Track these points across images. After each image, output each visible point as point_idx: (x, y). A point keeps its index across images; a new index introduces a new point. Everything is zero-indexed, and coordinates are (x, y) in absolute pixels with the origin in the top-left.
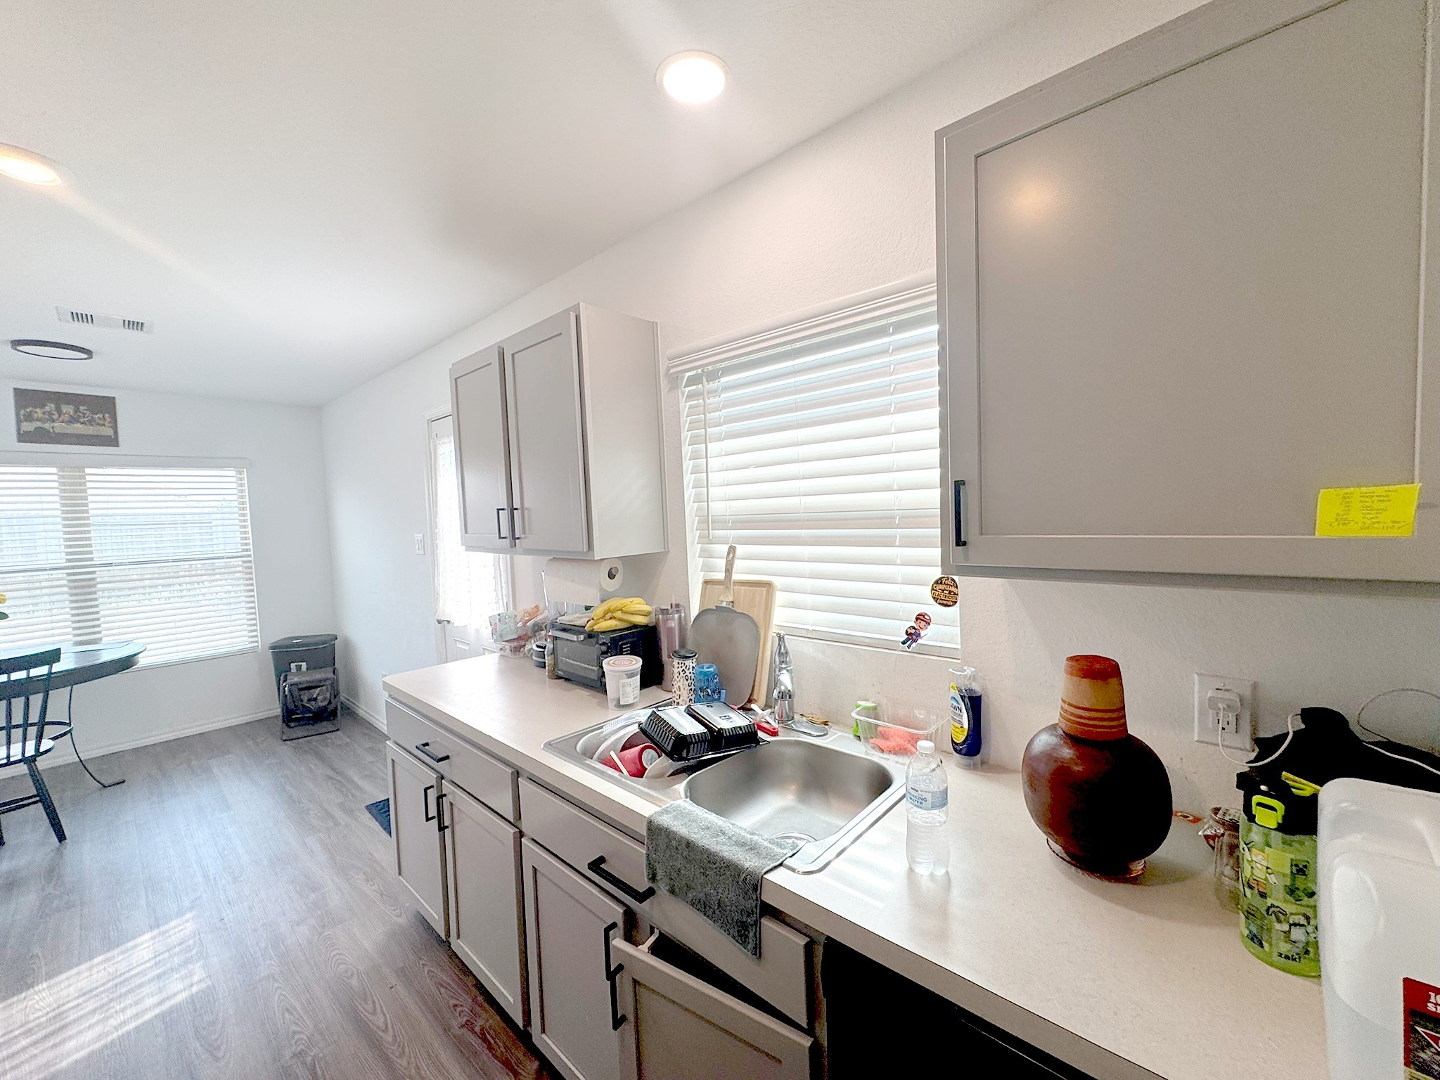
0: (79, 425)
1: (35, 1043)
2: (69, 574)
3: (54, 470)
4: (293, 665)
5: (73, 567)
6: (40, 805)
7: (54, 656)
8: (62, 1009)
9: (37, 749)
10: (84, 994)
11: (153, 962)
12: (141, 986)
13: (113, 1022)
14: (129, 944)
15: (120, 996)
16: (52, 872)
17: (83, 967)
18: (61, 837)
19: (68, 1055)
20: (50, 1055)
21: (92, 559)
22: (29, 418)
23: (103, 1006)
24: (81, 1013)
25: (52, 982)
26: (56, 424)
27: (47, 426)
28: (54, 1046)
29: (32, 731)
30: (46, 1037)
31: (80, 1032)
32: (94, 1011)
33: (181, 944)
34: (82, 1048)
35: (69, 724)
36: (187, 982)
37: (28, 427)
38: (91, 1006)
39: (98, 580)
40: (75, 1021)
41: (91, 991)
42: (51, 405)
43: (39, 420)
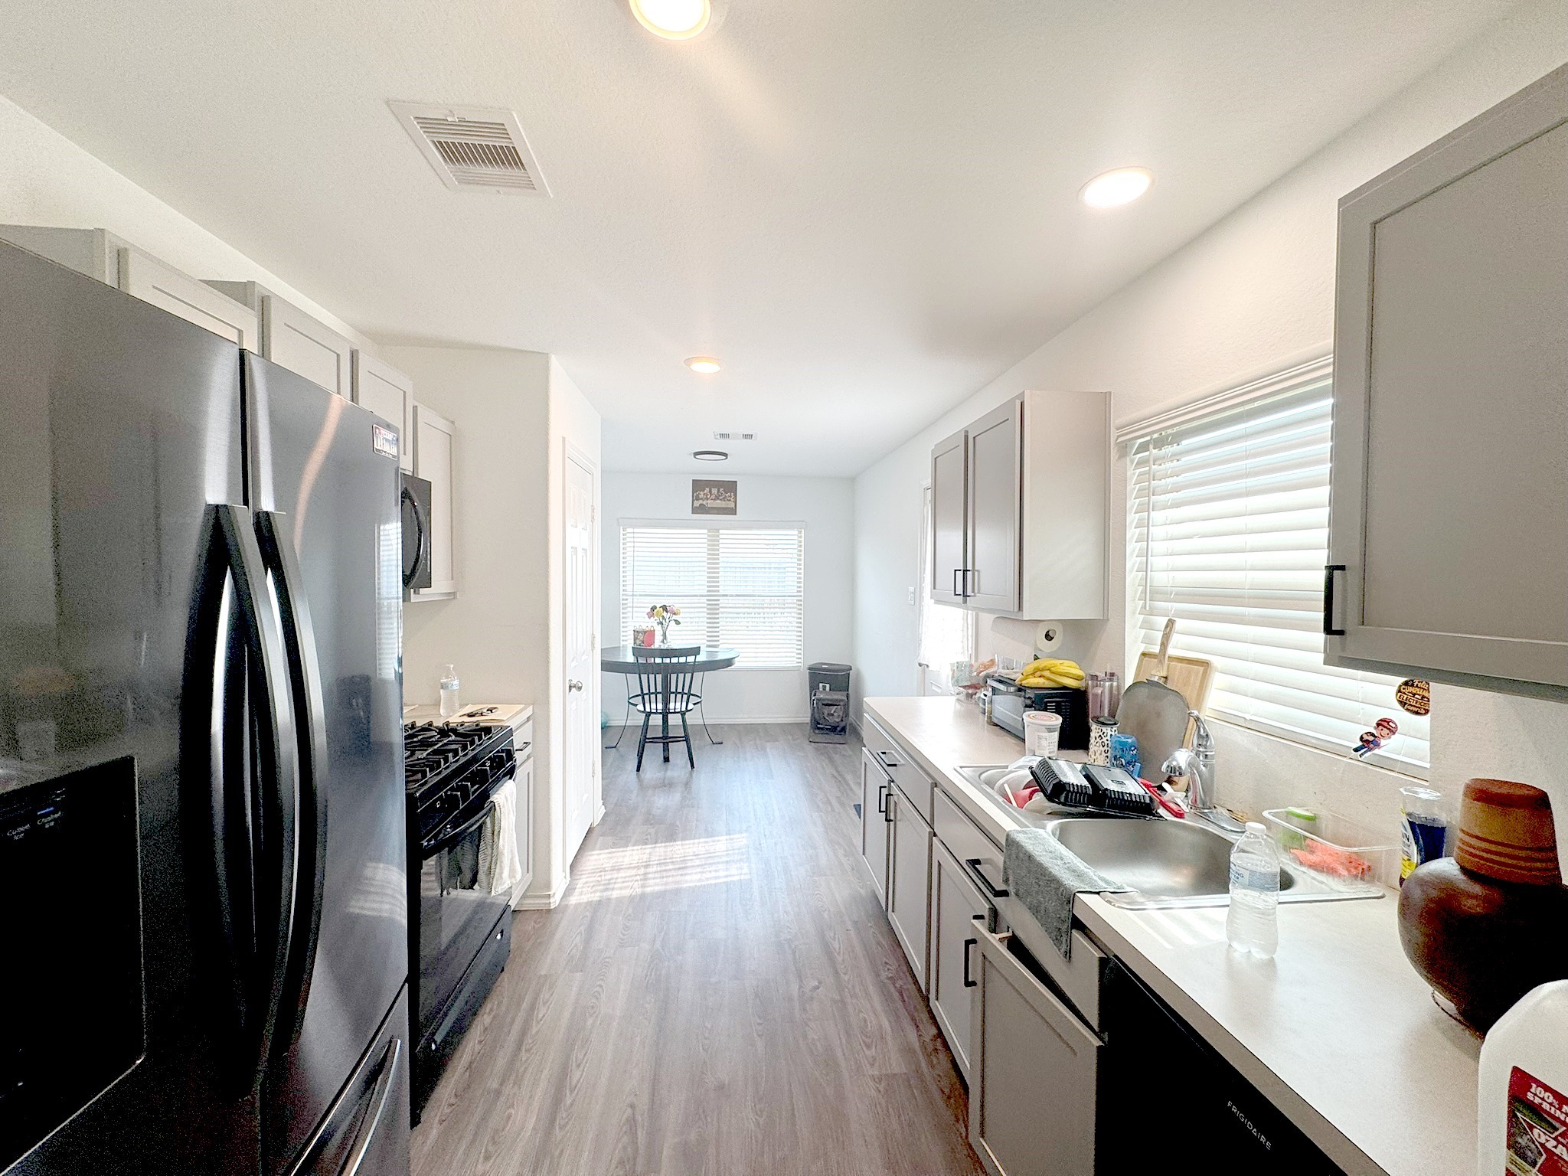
0: (719, 501)
1: (675, 869)
2: (707, 600)
3: (706, 531)
4: (821, 685)
5: (710, 596)
6: (685, 742)
7: (696, 651)
8: (686, 858)
9: (686, 708)
10: (695, 855)
11: (725, 853)
12: (719, 863)
13: (708, 875)
14: (716, 838)
15: (710, 864)
16: (687, 784)
17: (696, 841)
18: (692, 766)
19: (687, 882)
20: (679, 878)
21: (718, 591)
22: (698, 499)
23: (702, 865)
24: (693, 864)
25: (684, 842)
26: (709, 501)
27: (704, 503)
28: (682, 875)
29: (685, 697)
30: (679, 869)
31: (690, 874)
32: (698, 866)
33: (739, 849)
34: (691, 881)
35: (701, 698)
36: (740, 872)
37: (697, 504)
38: (697, 862)
39: (721, 605)
40: (690, 867)
41: (698, 855)
42: (708, 489)
43: (702, 499)
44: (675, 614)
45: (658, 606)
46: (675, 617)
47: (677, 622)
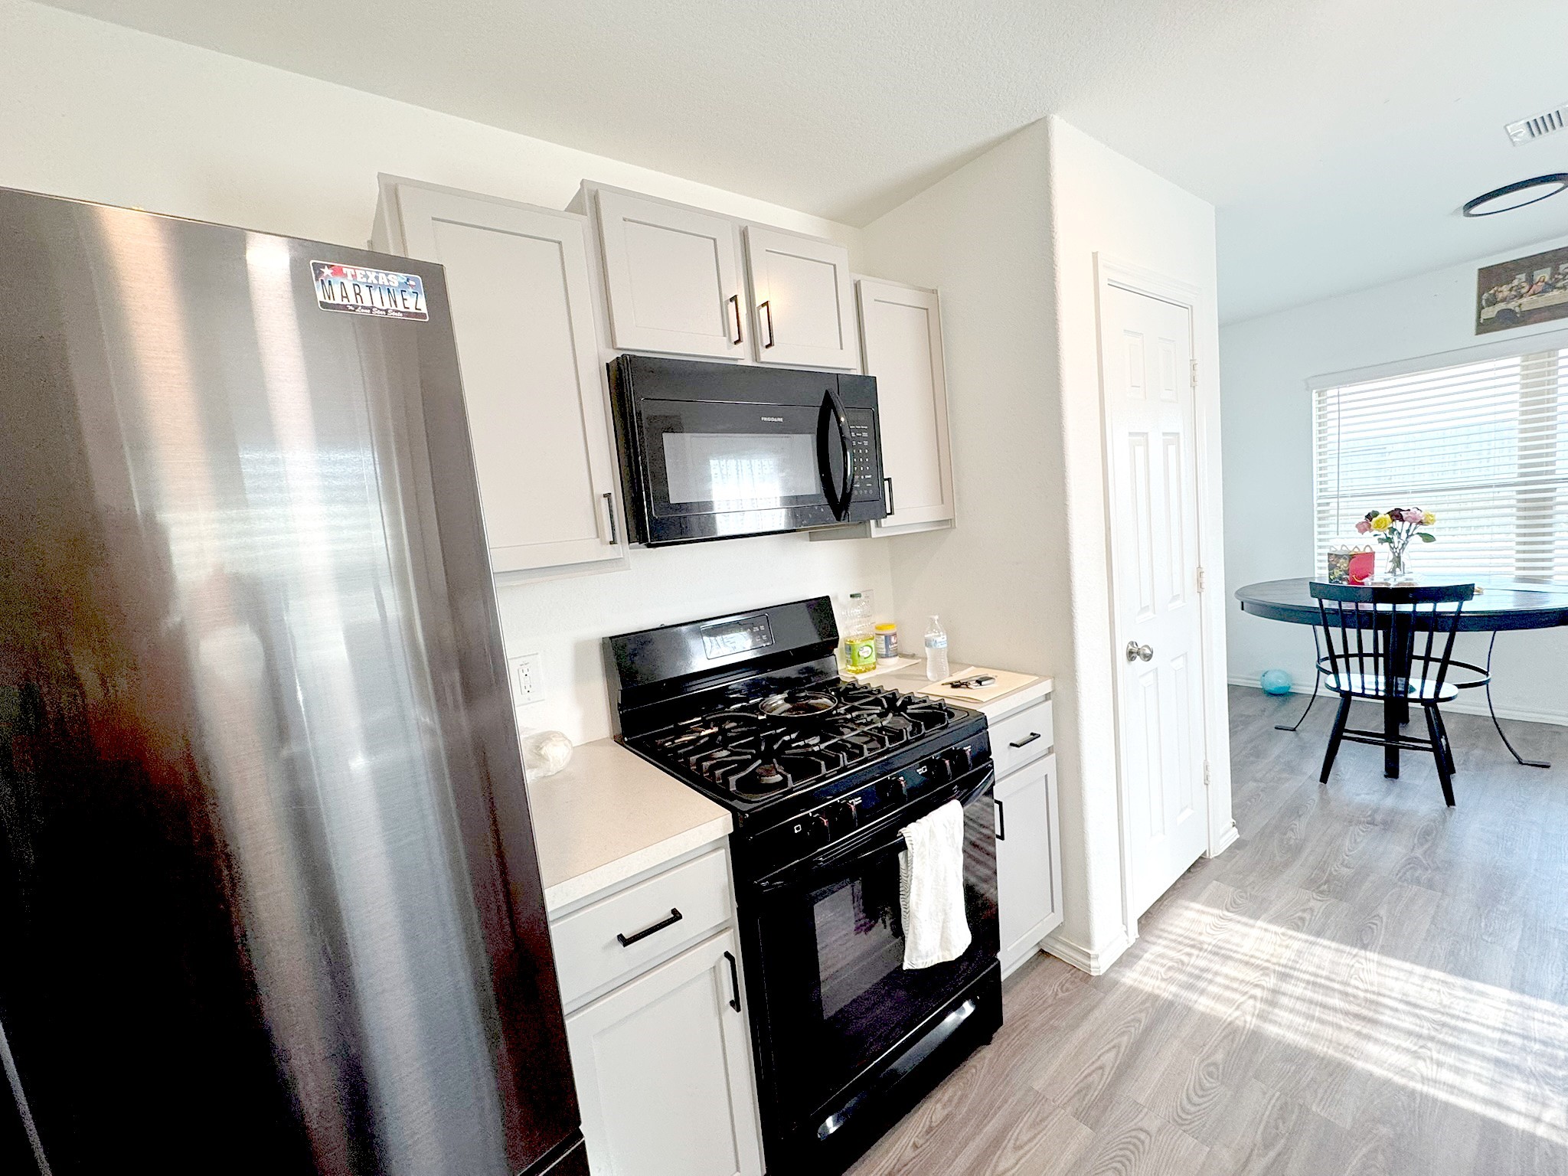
0: (1555, 292)
1: (1347, 1013)
2: (1519, 492)
3: (1517, 360)
5: (1526, 483)
6: (1434, 753)
7: (1463, 593)
8: (1381, 999)
9: (1437, 693)
10: (1408, 1003)
11: (1497, 1035)
12: (1471, 1053)
13: (1430, 1071)
14: (1478, 986)
15: (1444, 1043)
16: (1428, 835)
17: (1419, 970)
18: (1450, 801)
19: (1367, 1058)
20: (1348, 1039)
21: (1552, 472)
22: (1492, 302)
23: (1420, 1036)
24: (1395, 1022)
25: (1386, 960)
26: (1524, 300)
27: (1511, 306)
28: (1359, 1034)
30: (1357, 1016)
31: (1385, 1043)
32: (1410, 1033)
33: (1544, 1043)
34: (1378, 1063)
35: (1486, 673)
36: (1535, 1109)
37: (1490, 313)
38: (1408, 1023)
39: (1558, 499)
40: (1389, 1026)
41: (1415, 1006)
42: (1523, 277)
43: (1504, 300)
44: (1421, 523)
45: (1383, 512)
46: (1422, 529)
47: (1428, 538)
